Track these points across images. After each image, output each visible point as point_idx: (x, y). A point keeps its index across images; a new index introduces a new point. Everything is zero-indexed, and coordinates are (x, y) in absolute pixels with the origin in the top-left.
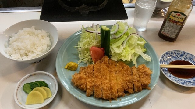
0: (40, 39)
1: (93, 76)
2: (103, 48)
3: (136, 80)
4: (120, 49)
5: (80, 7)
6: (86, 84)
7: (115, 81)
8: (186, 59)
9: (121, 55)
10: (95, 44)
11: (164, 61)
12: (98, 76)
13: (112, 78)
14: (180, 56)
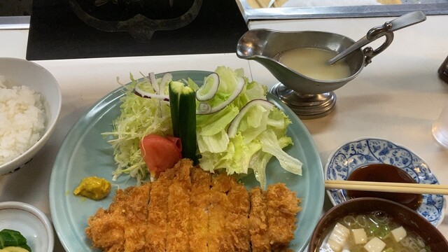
0: (11, 112)
1: (144, 218)
2: (177, 139)
3: (257, 230)
4: (221, 142)
5: (131, 21)
6: (121, 243)
7: (204, 232)
8: (395, 162)
9: (223, 158)
10: (155, 128)
11: (338, 168)
12: (159, 218)
13: (195, 223)
14: (380, 154)
